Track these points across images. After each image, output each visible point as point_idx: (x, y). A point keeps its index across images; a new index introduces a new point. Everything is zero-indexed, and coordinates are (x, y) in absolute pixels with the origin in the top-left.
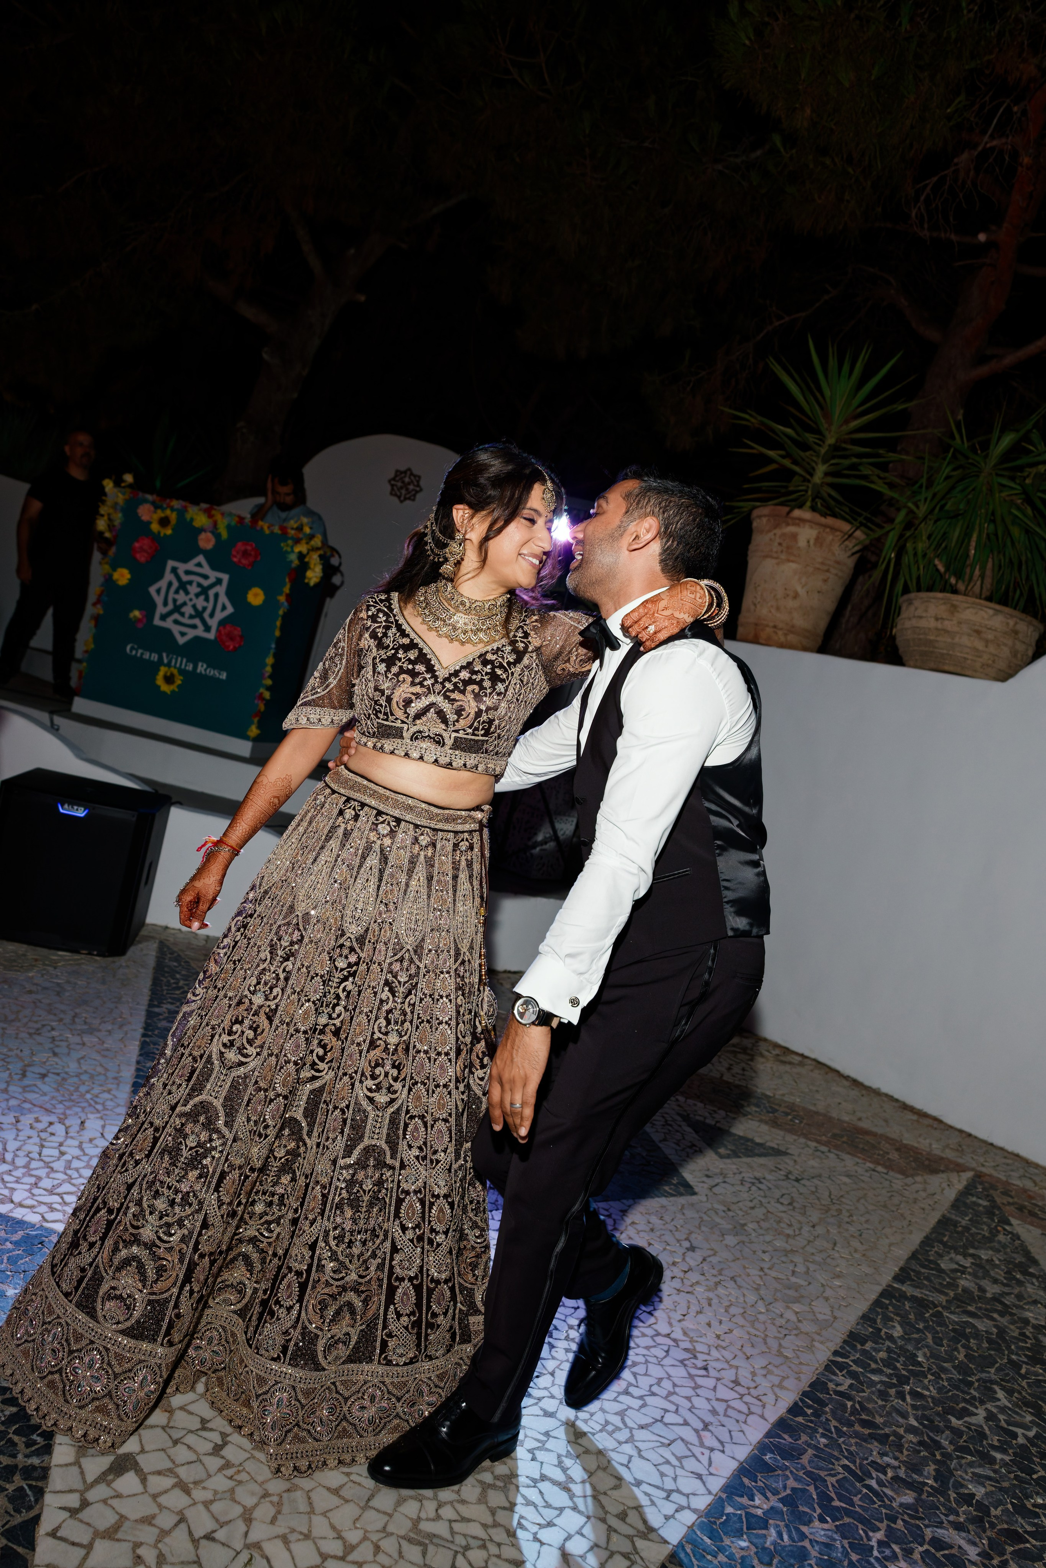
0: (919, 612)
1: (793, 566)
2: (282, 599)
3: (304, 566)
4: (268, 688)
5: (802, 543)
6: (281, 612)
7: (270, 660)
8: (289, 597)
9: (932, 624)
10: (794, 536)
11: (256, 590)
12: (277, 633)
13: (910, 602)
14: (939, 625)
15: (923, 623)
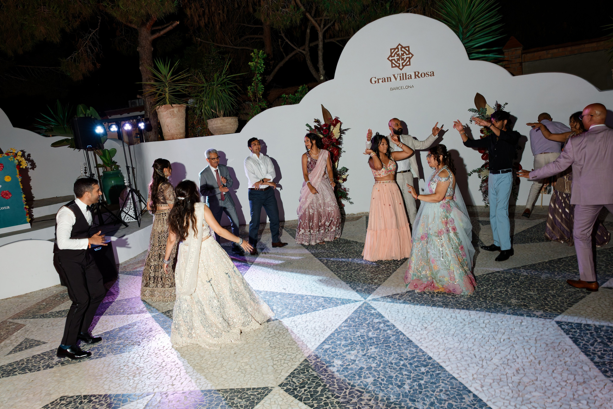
0: (215, 123)
1: (176, 118)
2: (18, 176)
3: (20, 164)
4: (26, 205)
5: (176, 112)
6: (20, 180)
7: (23, 196)
8: (20, 175)
9: (220, 125)
10: (173, 111)
11: (7, 177)
12: (22, 187)
13: (212, 121)
14: (222, 125)
15: (218, 125)
